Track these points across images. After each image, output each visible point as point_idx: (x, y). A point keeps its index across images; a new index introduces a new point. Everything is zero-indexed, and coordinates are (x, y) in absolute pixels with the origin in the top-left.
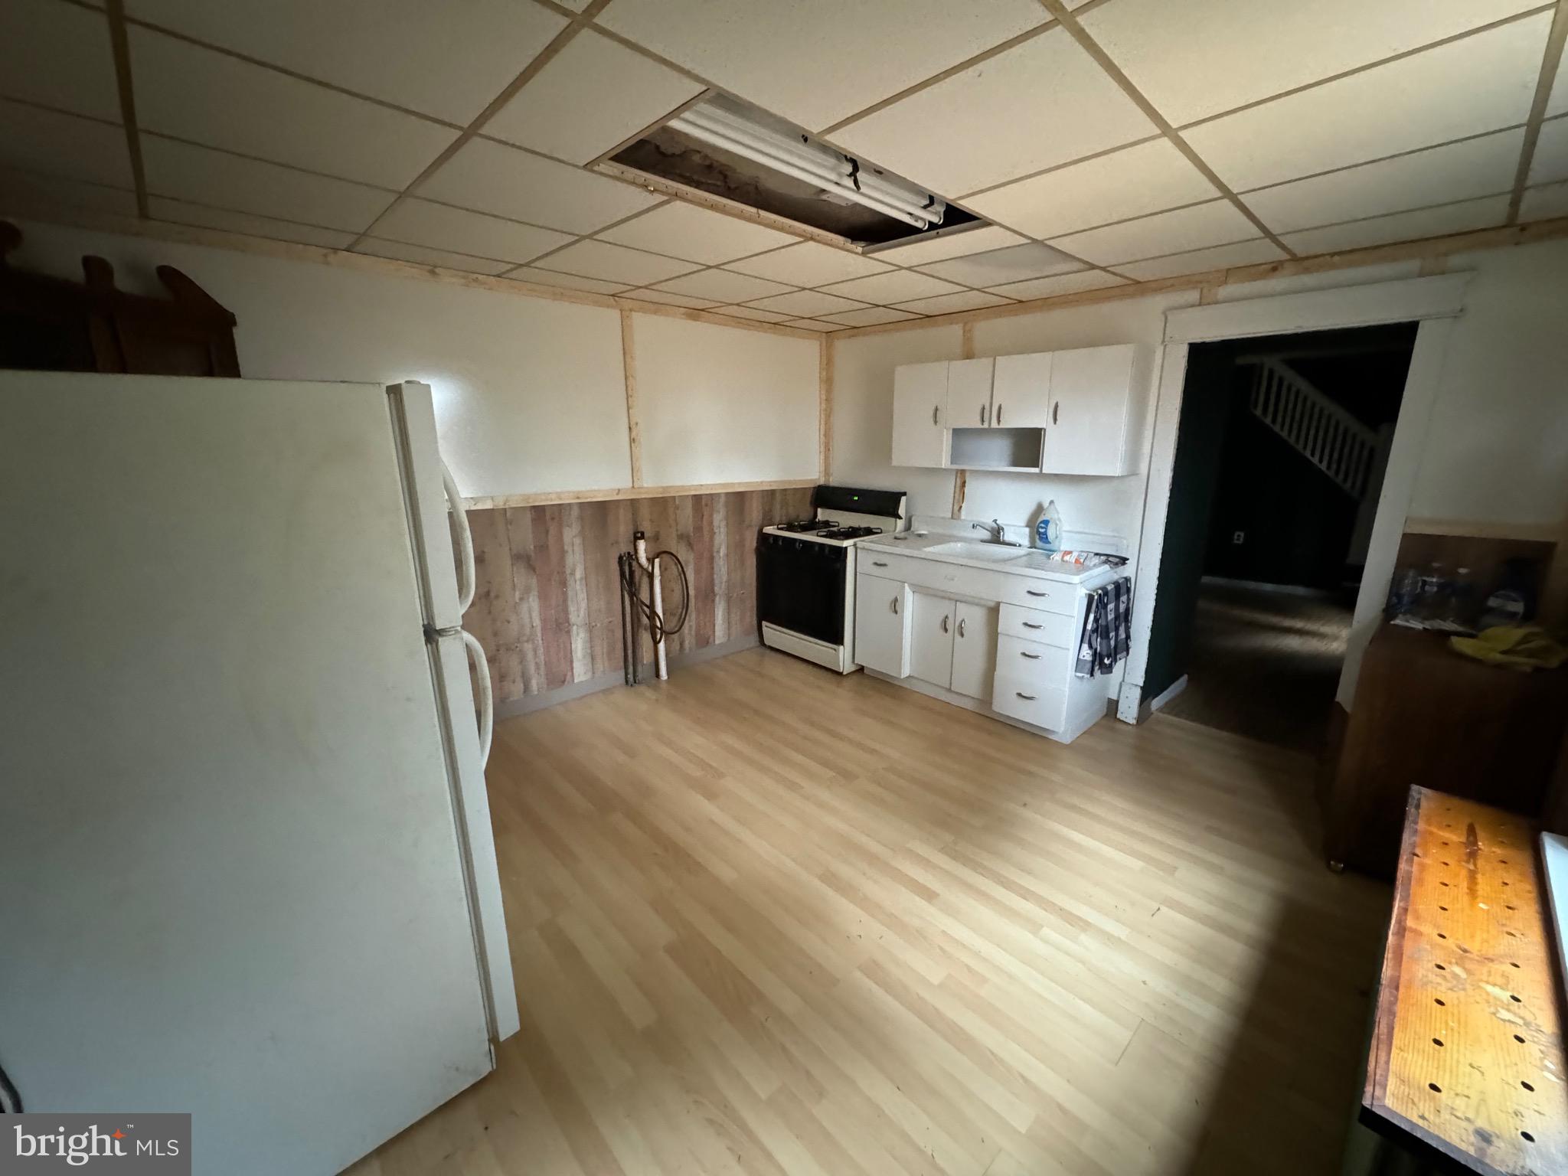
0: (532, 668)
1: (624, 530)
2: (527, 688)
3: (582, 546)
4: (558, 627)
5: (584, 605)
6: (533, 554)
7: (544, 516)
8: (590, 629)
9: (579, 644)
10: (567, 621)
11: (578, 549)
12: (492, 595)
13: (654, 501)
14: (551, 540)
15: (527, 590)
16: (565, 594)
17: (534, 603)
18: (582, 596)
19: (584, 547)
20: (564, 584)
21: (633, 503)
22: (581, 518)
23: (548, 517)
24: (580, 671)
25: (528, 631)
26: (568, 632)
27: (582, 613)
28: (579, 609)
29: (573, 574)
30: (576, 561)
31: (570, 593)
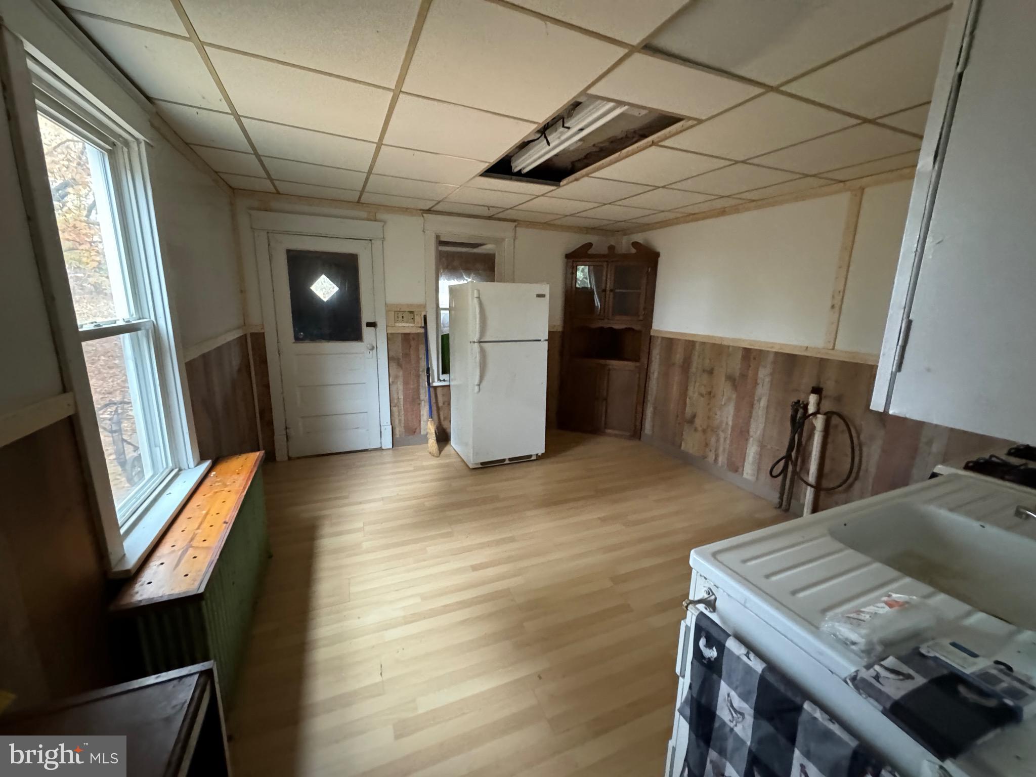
0: (721, 449)
1: (808, 382)
2: (716, 460)
3: (770, 383)
4: (742, 433)
5: (761, 426)
6: (737, 378)
7: (750, 355)
8: (762, 446)
9: (752, 451)
10: (748, 432)
11: (767, 386)
12: (712, 394)
13: (843, 365)
14: (750, 373)
15: (729, 399)
16: (751, 413)
17: (730, 410)
18: (762, 420)
19: (771, 384)
20: (752, 405)
21: (822, 363)
22: (774, 362)
23: (752, 357)
24: (749, 471)
25: (724, 426)
26: (747, 440)
27: (759, 432)
28: (757, 428)
29: (759, 401)
30: (763, 393)
31: (754, 413)
